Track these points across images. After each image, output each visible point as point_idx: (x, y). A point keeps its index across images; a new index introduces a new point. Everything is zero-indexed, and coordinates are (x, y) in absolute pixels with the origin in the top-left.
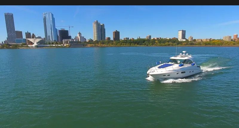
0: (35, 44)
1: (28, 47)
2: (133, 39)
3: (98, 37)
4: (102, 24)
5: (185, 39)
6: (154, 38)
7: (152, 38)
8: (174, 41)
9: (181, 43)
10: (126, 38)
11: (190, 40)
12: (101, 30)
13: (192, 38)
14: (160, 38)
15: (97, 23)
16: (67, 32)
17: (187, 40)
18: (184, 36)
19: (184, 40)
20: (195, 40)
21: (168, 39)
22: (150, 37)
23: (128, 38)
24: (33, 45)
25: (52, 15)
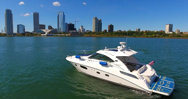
0: (46, 34)
1: (41, 35)
2: (125, 31)
3: (96, 29)
4: (100, 20)
5: (172, 31)
6: (143, 31)
7: (141, 31)
8: (162, 34)
9: (168, 35)
10: (119, 31)
11: (177, 33)
12: (99, 24)
13: (179, 31)
14: (149, 31)
15: (96, 19)
16: (73, 25)
17: (174, 33)
18: (171, 29)
19: (171, 33)
20: (182, 33)
21: (156, 31)
22: (139, 30)
23: (121, 31)
24: (45, 35)
25: (63, 13)
